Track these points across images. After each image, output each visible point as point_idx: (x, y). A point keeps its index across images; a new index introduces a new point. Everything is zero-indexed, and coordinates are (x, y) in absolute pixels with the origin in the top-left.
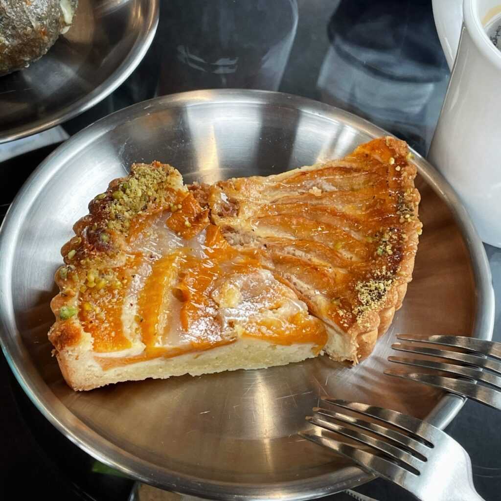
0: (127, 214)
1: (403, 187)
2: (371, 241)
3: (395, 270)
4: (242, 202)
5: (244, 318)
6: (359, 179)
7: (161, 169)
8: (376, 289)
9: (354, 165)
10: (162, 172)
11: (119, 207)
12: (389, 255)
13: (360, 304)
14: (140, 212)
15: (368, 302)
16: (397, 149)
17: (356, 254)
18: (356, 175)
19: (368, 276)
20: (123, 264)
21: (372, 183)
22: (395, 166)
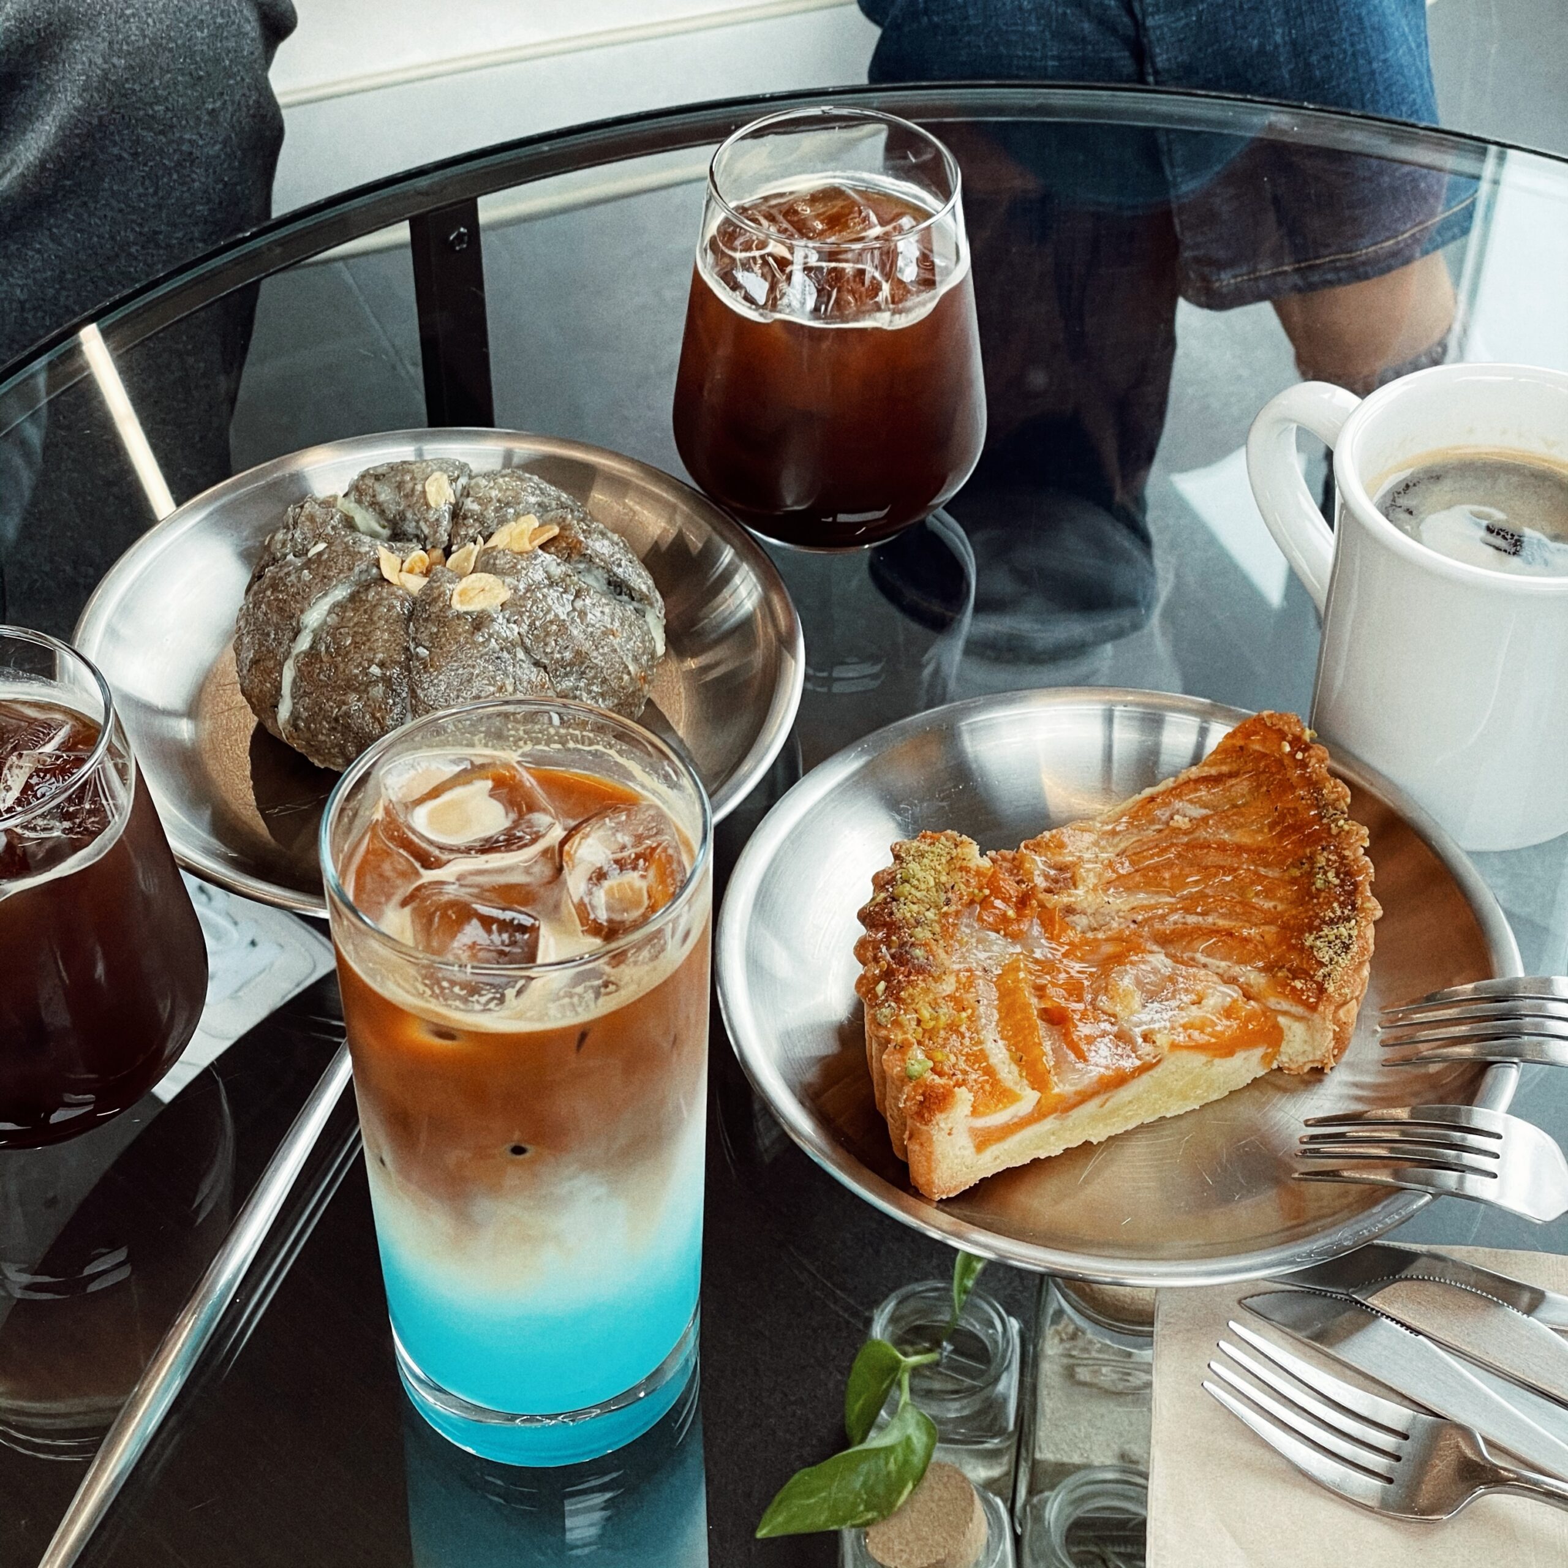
0: (930, 915)
1: (1317, 782)
2: (1296, 873)
3: (1353, 905)
4: (1074, 864)
5: (1163, 1023)
6: (1241, 787)
7: (943, 839)
8: (1336, 938)
9: (1225, 769)
10: (948, 844)
11: (915, 908)
12: (1336, 886)
13: (1322, 964)
14: (945, 909)
15: (1331, 960)
16: (1286, 727)
17: (1281, 900)
18: (1233, 781)
19: (1317, 923)
20: (953, 988)
21: (1264, 789)
22: (1292, 754)
